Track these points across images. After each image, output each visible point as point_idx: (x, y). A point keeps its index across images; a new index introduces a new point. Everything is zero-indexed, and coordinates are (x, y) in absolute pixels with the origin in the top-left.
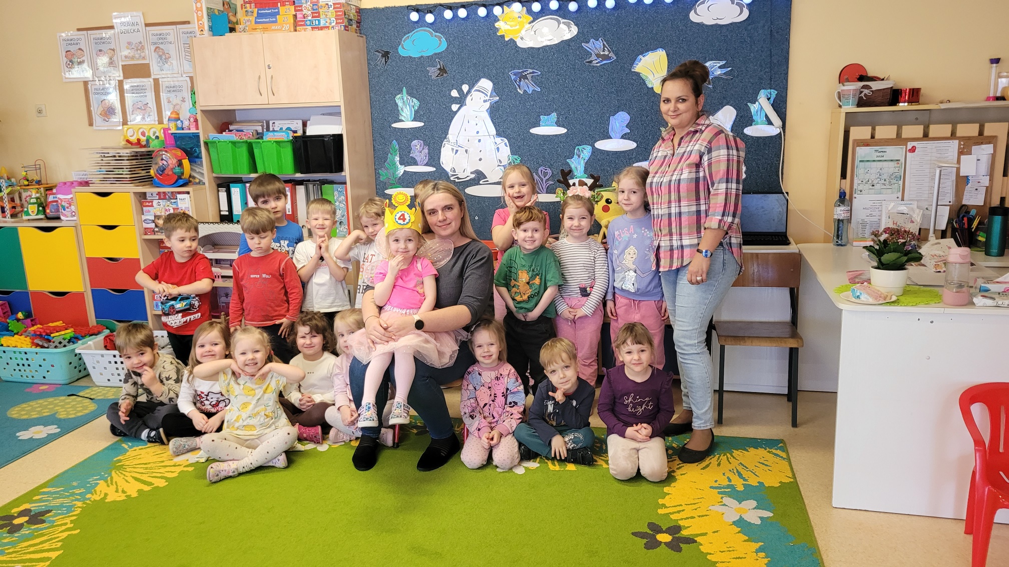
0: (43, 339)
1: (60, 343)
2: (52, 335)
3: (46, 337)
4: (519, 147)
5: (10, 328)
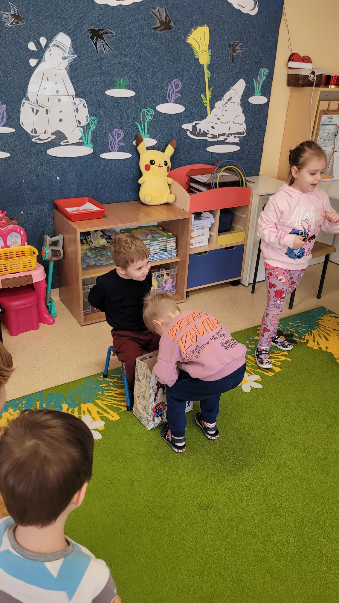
4: (96, 109)
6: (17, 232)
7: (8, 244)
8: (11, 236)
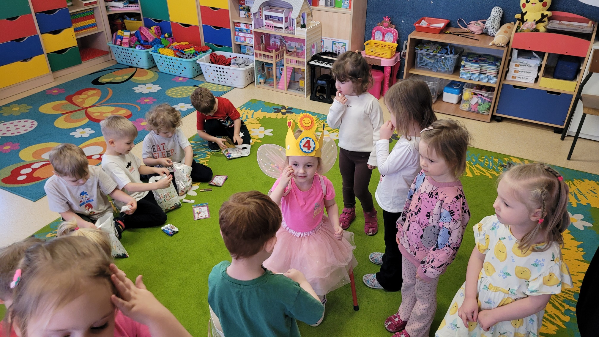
0: (180, 52)
1: (189, 56)
2: (184, 50)
3: (181, 51)
5: (162, 43)
6: (392, 33)
7: (385, 40)
8: (388, 35)
